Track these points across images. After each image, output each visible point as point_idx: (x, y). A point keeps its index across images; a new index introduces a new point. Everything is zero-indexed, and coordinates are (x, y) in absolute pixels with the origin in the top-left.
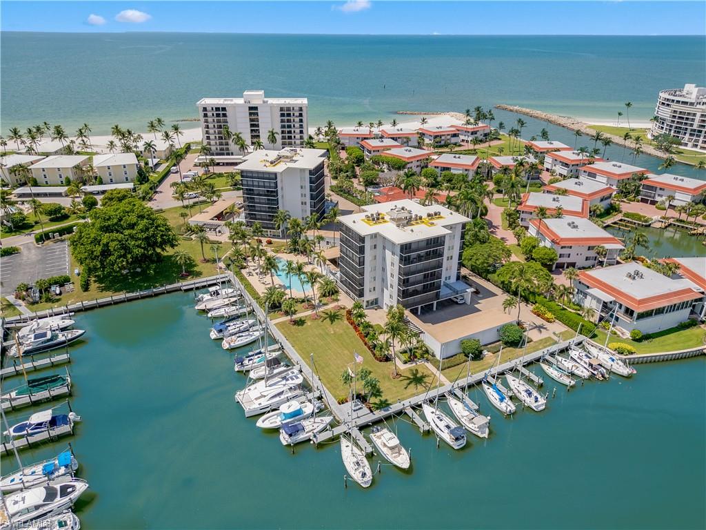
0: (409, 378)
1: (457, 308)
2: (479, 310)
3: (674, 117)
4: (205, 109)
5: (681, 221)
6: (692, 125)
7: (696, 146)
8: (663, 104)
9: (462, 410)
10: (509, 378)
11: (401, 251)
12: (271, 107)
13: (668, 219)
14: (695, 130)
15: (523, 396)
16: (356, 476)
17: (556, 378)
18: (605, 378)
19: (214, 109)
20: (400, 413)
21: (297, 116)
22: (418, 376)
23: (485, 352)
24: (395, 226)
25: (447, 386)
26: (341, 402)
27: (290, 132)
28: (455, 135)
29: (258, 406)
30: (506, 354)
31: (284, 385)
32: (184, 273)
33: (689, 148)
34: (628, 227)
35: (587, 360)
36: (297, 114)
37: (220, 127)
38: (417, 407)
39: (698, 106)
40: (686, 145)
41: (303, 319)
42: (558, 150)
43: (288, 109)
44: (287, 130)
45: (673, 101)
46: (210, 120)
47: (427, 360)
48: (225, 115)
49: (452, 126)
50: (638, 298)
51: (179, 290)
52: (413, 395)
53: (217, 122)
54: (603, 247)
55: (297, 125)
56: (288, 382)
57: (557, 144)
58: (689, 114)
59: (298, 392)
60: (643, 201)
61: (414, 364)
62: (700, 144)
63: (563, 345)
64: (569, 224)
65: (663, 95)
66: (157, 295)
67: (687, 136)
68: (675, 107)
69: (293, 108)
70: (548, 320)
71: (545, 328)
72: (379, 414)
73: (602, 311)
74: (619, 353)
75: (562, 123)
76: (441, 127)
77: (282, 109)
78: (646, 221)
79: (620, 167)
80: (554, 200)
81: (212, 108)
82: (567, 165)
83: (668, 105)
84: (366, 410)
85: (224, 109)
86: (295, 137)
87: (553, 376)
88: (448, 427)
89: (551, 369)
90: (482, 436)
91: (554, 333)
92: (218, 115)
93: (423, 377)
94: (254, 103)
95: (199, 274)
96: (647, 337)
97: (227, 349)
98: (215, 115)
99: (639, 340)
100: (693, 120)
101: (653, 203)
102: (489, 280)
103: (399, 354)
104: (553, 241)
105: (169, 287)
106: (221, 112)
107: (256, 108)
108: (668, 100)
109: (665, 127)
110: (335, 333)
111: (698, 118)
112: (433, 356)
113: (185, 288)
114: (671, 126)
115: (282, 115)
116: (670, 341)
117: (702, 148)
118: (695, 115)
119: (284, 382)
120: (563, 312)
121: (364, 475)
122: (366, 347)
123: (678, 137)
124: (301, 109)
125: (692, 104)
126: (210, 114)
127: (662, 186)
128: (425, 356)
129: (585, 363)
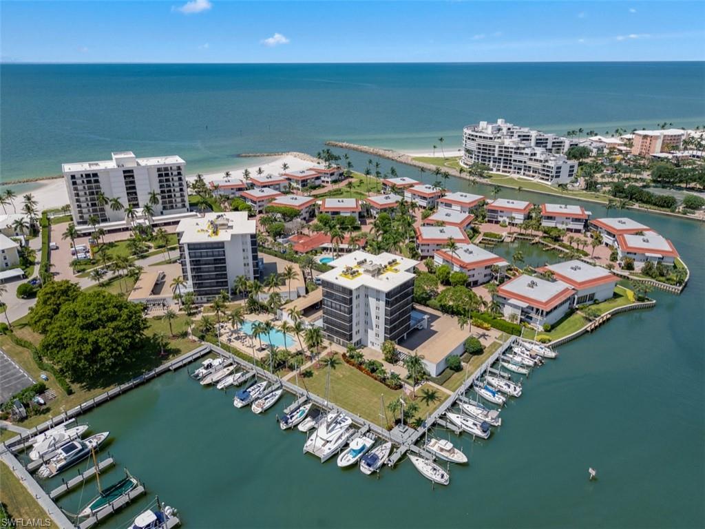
0: (425, 398)
1: (420, 333)
2: (435, 332)
3: (479, 149)
4: (73, 177)
5: (522, 234)
6: (494, 154)
7: (499, 170)
8: (469, 138)
9: (476, 411)
10: (489, 378)
11: (386, 297)
12: (148, 169)
13: (512, 234)
14: (496, 158)
15: (505, 389)
16: (438, 478)
17: (516, 371)
18: (543, 363)
19: (84, 176)
20: (434, 425)
21: (175, 176)
22: (430, 393)
23: (463, 364)
24: (371, 277)
25: (453, 396)
26: (390, 429)
27: (170, 191)
28: (318, 178)
29: (329, 451)
30: (476, 362)
31: (341, 428)
32: (162, 353)
33: (494, 172)
34: (492, 244)
35: (528, 353)
36: (175, 173)
37: (92, 193)
38: (443, 417)
39: (496, 140)
40: (492, 170)
41: (308, 370)
42: (412, 186)
43: (166, 169)
44: (166, 189)
45: (476, 136)
46: (80, 187)
47: (427, 380)
48: (97, 181)
49: (311, 169)
50: (544, 301)
51: (168, 370)
52: (435, 409)
53: (89, 189)
54: (497, 266)
55: (177, 184)
56: (342, 425)
57: (409, 181)
58: (490, 146)
59: (351, 431)
60: (490, 221)
61: (420, 386)
62: (501, 168)
63: (506, 346)
64: (466, 251)
65: (467, 131)
66: (149, 380)
67: (491, 163)
68: (479, 141)
69: (171, 168)
70: (487, 329)
71: (487, 336)
72: (421, 430)
73: (521, 315)
74: (542, 343)
75: (390, 156)
76: (303, 172)
77: (159, 170)
78: (500, 238)
79: (466, 196)
80: (441, 231)
81: (82, 176)
82: (425, 198)
83: (473, 139)
84: (411, 430)
85: (95, 175)
86: (175, 195)
87: (513, 369)
88: (475, 424)
89: (510, 365)
90: (496, 425)
91: (496, 338)
92: (89, 182)
93: (433, 394)
94: (129, 166)
95: (177, 352)
96: (553, 327)
97: (261, 413)
98: (85, 182)
99: (549, 331)
100: (494, 151)
101: (497, 222)
102: (428, 306)
103: (407, 380)
104: (461, 266)
105: (158, 370)
106: (92, 179)
107: (131, 171)
108: (472, 135)
109: (473, 156)
110: (344, 376)
111: (497, 149)
112: (430, 375)
113: (174, 367)
114: (478, 156)
115: (160, 175)
116: (566, 327)
117: (503, 171)
118: (494, 147)
119: (338, 426)
120: (495, 320)
121: (442, 476)
122: (377, 382)
123: (484, 164)
124: (179, 168)
125: (491, 138)
126: (79, 181)
127: (502, 209)
128: (424, 377)
129: (527, 355)
